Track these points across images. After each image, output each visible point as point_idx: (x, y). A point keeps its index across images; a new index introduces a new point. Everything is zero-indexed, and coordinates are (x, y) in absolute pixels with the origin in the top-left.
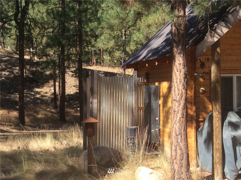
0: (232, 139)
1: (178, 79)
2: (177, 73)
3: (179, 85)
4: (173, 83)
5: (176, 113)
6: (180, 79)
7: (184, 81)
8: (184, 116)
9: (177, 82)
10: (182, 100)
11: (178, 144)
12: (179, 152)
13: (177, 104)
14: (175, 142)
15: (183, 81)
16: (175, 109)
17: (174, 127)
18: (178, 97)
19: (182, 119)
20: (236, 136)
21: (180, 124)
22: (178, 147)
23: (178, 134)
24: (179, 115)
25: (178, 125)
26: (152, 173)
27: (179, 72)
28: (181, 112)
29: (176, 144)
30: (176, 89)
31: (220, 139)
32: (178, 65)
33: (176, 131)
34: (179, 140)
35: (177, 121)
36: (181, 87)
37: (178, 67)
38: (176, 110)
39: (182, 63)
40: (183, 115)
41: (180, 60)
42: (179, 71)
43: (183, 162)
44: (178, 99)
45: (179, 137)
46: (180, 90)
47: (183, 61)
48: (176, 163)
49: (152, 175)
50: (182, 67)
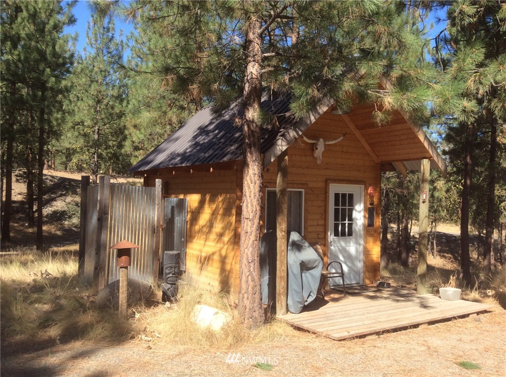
0: (300, 264)
1: (252, 193)
2: (252, 186)
3: (253, 199)
4: (246, 197)
5: (248, 234)
6: (255, 193)
7: (259, 195)
8: (258, 239)
9: (250, 197)
10: (256, 218)
11: (251, 274)
12: (251, 283)
13: (250, 224)
14: (246, 272)
15: (257, 195)
16: (247, 230)
17: (246, 253)
18: (251, 214)
19: (255, 242)
20: (304, 261)
21: (254, 249)
22: (250, 277)
23: (250, 261)
24: (253, 238)
25: (251, 249)
26: (217, 313)
27: (253, 184)
28: (255, 233)
29: (248, 274)
30: (249, 205)
31: (286, 265)
32: (252, 176)
33: (248, 258)
34: (252, 269)
35: (249, 245)
36: (255, 202)
37: (253, 178)
38: (249, 230)
39: (257, 173)
40: (257, 237)
41: (255, 169)
42: (253, 182)
43: (256, 296)
44: (251, 217)
45: (252, 265)
46: (254, 206)
47: (258, 171)
48: (248, 298)
49: (218, 315)
50: (257, 177)
